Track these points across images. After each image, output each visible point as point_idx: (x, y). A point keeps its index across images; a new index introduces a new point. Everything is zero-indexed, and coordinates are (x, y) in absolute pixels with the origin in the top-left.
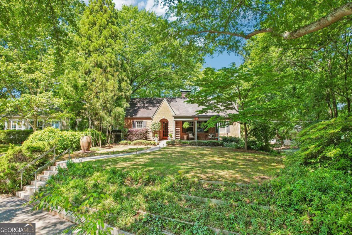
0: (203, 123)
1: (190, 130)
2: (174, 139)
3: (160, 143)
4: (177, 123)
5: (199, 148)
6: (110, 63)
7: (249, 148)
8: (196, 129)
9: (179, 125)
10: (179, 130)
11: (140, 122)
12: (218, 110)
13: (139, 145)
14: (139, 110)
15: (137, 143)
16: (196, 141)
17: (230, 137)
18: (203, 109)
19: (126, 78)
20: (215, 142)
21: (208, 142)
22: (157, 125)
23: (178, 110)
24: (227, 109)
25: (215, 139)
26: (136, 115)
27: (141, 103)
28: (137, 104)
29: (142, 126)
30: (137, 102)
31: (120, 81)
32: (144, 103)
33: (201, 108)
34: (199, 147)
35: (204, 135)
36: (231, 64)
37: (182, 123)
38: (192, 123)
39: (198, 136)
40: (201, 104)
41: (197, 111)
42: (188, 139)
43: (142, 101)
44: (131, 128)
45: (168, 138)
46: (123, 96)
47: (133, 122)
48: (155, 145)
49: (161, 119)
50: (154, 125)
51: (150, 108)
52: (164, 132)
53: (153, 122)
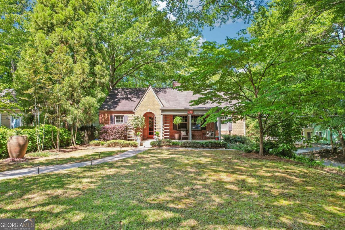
0: (199, 118)
1: (183, 126)
2: (161, 138)
3: (143, 144)
4: (165, 117)
5: (195, 152)
6: (79, 40)
7: (266, 152)
8: (190, 126)
9: (168, 120)
10: (168, 126)
11: (119, 117)
12: (220, 99)
13: (114, 146)
14: (120, 102)
15: (112, 144)
16: (190, 141)
17: (234, 135)
18: (200, 98)
19: (100, 61)
20: (216, 143)
21: (206, 143)
22: (140, 120)
23: (168, 102)
24: (232, 99)
25: (214, 138)
26: (115, 107)
27: (123, 93)
28: (118, 95)
29: (122, 121)
30: (118, 92)
31: (93, 64)
32: (127, 94)
33: (197, 97)
34: (194, 149)
35: (201, 133)
36: (240, 32)
37: (172, 117)
38: (185, 118)
39: (192, 135)
40: (197, 91)
41: (191, 102)
42: (180, 138)
43: (124, 92)
44: (108, 124)
45: (154, 137)
46: (98, 84)
47: (111, 116)
48: (136, 146)
49: (145, 112)
50: (136, 121)
51: (133, 99)
52: (150, 129)
53: (135, 116)
